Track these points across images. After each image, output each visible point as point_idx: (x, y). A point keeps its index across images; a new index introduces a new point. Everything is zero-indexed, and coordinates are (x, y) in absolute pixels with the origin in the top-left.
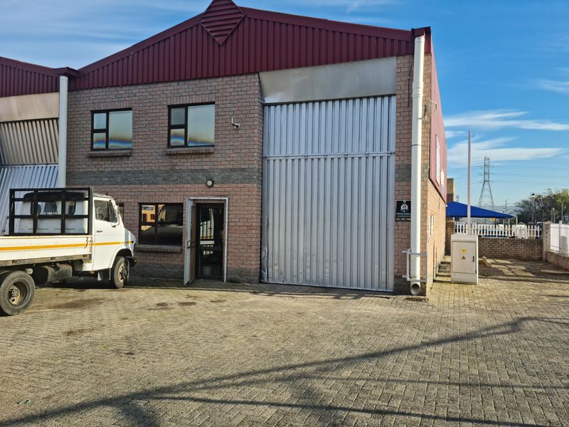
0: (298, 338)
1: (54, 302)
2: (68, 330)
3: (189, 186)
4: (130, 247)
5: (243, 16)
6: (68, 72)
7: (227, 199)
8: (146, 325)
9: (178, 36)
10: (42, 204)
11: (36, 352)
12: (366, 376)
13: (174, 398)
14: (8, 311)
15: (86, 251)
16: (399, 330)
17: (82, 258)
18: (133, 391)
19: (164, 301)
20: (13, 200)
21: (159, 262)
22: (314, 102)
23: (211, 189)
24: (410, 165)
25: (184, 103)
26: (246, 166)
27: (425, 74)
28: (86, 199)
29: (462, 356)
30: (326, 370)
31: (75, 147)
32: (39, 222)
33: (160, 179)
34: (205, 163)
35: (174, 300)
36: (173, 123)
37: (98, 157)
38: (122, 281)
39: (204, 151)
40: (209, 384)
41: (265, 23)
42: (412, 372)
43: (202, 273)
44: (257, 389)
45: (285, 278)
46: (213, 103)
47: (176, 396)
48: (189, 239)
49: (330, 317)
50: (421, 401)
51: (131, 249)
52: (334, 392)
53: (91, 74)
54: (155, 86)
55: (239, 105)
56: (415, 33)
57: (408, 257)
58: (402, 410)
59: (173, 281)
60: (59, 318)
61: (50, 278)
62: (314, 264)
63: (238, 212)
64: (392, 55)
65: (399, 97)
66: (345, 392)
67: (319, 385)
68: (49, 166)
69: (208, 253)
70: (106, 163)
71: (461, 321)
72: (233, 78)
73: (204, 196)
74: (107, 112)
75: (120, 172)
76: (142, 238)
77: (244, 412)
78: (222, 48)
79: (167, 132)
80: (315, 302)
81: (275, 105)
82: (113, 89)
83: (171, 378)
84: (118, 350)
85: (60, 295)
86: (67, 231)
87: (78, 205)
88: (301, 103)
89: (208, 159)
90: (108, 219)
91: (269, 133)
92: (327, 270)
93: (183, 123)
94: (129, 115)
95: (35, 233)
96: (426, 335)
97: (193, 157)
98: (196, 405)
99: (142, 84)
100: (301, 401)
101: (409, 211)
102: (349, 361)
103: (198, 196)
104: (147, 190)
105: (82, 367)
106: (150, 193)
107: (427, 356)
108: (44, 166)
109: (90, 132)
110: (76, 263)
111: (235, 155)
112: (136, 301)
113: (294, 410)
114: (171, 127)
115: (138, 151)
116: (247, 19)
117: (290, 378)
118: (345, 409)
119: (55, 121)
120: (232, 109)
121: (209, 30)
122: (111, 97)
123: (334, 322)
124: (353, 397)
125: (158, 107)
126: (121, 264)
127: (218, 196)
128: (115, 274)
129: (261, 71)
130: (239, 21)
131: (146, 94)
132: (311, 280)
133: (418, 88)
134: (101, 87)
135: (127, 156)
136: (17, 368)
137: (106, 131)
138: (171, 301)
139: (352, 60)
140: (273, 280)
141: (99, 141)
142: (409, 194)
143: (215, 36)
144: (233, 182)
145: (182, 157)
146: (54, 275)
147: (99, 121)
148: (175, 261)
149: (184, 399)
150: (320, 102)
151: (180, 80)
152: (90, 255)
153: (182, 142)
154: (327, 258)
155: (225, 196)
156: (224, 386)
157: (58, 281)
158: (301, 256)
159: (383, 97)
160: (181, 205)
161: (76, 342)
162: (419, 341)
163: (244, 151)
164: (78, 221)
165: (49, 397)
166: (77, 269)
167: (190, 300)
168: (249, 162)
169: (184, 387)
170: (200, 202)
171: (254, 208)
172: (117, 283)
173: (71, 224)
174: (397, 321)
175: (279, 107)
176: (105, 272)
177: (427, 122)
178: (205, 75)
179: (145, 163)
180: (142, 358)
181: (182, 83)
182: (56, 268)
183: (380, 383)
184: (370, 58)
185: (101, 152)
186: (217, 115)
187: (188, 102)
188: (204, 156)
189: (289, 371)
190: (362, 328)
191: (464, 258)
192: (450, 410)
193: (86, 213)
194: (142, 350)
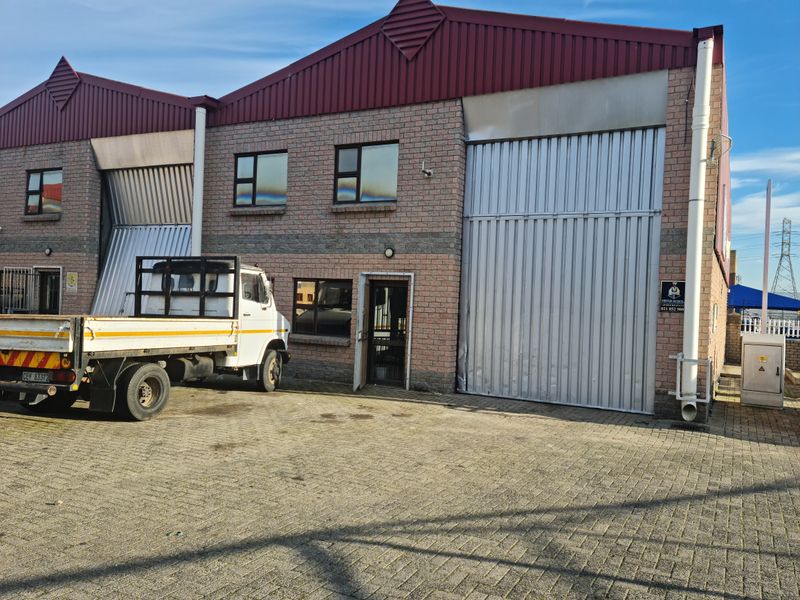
0: (522, 472)
1: (191, 405)
2: (214, 443)
3: (361, 256)
4: (284, 337)
5: (441, 18)
6: (207, 103)
7: (412, 274)
8: (312, 442)
9: (351, 50)
10: (176, 278)
11: (180, 469)
12: (631, 533)
13: (366, 542)
14: (137, 415)
15: (231, 341)
16: (670, 471)
17: (226, 349)
18: (311, 528)
19: (330, 412)
20: (140, 271)
21: (320, 359)
22: (540, 138)
23: (392, 261)
24: (686, 229)
25: (357, 141)
26: (440, 230)
27: (712, 95)
28: (232, 272)
29: (773, 514)
30: (570, 520)
31: (213, 202)
32: (172, 300)
33: (322, 246)
34: (383, 226)
35: (343, 411)
36: (340, 170)
37: (242, 216)
38: (273, 382)
39: (383, 208)
40: (411, 528)
41: (473, 27)
42: (700, 532)
43: (375, 376)
44: (476, 539)
45: (491, 387)
46: (397, 141)
47: (369, 539)
48: (360, 328)
49: (564, 446)
50: (721, 576)
51: (285, 340)
52: (587, 552)
53: (236, 104)
54: (318, 119)
55: (433, 143)
56: (699, 35)
57: (679, 365)
58: (693, 585)
59: (338, 385)
60: (200, 426)
61: (187, 374)
62: (534, 370)
63: (427, 294)
64: (661, 68)
65: (670, 129)
66: (604, 554)
67: (563, 540)
68: (179, 227)
69: (384, 348)
70: (253, 223)
71: (764, 463)
72: (425, 107)
73: (381, 270)
74: (255, 155)
75: (270, 237)
76: (297, 326)
77: (463, 568)
78: (412, 65)
79: (332, 182)
80: (538, 424)
81: (484, 143)
82: (263, 125)
83: (357, 515)
84: (282, 473)
85: (197, 397)
86: (207, 314)
87: (221, 279)
88: (520, 140)
89: (387, 220)
90: (257, 299)
91: (473, 183)
92: (554, 379)
93: (355, 169)
94: (283, 159)
95: (167, 314)
96: (713, 480)
97: (367, 216)
98: (397, 554)
99: (301, 117)
100: (542, 561)
101: (682, 297)
102: (602, 511)
103: (373, 270)
104: (304, 261)
105: (241, 492)
106: (309, 266)
107: (719, 511)
108: (173, 227)
109: (232, 183)
110: (218, 355)
111: (426, 214)
112: (294, 410)
113: (534, 572)
114: (338, 175)
115: (294, 208)
116: (447, 23)
117: (520, 529)
118: (608, 577)
119: (188, 168)
120: (423, 150)
121: (393, 40)
122: (260, 135)
123: (570, 453)
124: (617, 561)
125: (322, 148)
126: (272, 359)
127: (400, 270)
128: (265, 373)
129: (466, 95)
130: (435, 26)
131: (306, 130)
132: (529, 392)
133: (702, 115)
134: (248, 123)
135: (279, 215)
136: (159, 489)
137: (253, 180)
138: (339, 412)
139: (599, 77)
140: (474, 389)
141: (244, 195)
142: (683, 272)
143: (402, 48)
144: (422, 252)
145: (352, 216)
146: (192, 371)
147: (245, 167)
148: (340, 358)
149: (378, 543)
150: (549, 138)
151: (352, 110)
152: (236, 346)
153: (352, 196)
154: (554, 361)
155: (409, 271)
156: (430, 532)
157: (195, 379)
158: (516, 357)
159: (644, 129)
160: (350, 281)
161: (227, 459)
162: (703, 489)
163: (437, 208)
164: (221, 301)
165: (205, 530)
166: (219, 364)
167: (364, 412)
168: (445, 224)
169: (375, 528)
170: (375, 278)
171: (450, 289)
172: (267, 385)
173: (212, 305)
174: (666, 457)
175: (488, 146)
176: (252, 369)
177: (713, 167)
178: (386, 103)
179: (303, 224)
180: (314, 485)
181: (354, 115)
182: (195, 362)
183: (654, 545)
184: (627, 72)
185: (246, 209)
186: (401, 158)
187: (362, 141)
188: (382, 215)
189: (517, 518)
190: (613, 464)
191: (762, 369)
192: (766, 589)
193: (231, 290)
194: (314, 476)
